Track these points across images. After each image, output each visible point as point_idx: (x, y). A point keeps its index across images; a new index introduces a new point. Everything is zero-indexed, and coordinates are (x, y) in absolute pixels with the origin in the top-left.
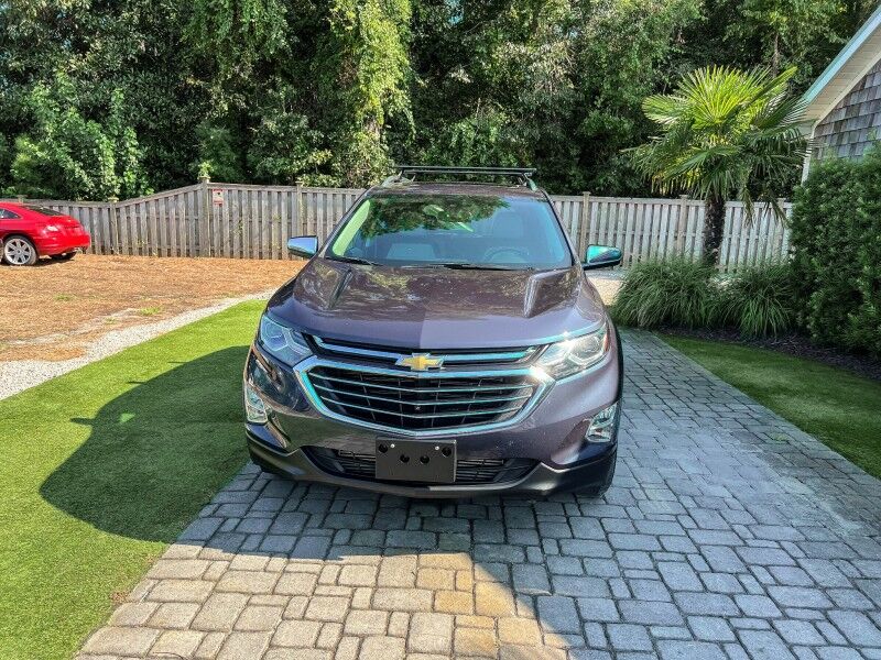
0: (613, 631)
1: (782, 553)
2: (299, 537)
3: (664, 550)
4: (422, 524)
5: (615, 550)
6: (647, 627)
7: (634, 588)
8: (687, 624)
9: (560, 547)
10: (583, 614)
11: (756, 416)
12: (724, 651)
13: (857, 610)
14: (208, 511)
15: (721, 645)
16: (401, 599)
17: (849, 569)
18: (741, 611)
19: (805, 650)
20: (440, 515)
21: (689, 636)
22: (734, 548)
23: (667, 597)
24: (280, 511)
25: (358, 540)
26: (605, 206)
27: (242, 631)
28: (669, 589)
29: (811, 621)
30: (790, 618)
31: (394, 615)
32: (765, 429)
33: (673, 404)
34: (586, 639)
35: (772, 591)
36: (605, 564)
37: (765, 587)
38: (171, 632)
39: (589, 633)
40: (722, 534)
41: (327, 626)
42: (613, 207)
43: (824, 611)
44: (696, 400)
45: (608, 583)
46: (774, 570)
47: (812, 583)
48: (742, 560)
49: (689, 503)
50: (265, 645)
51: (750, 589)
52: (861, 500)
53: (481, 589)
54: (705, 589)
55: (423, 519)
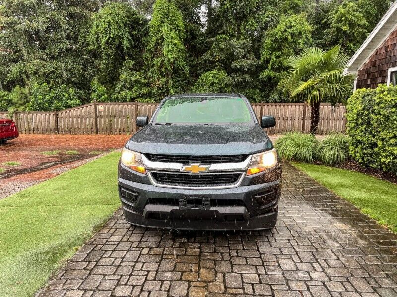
0: (256, 287)
1: (333, 254)
2: (127, 251)
3: (282, 254)
5: (261, 254)
6: (271, 285)
7: (267, 270)
8: (287, 284)
9: (237, 254)
10: (244, 280)
12: (302, 294)
14: (89, 242)
15: (301, 291)
16: (167, 276)
18: (311, 278)
19: (337, 293)
21: (288, 288)
22: (312, 253)
23: (281, 273)
24: (120, 241)
25: (152, 252)
26: (270, 107)
27: (101, 290)
28: (282, 270)
29: (341, 282)
30: (332, 281)
31: (165, 282)
36: (256, 260)
37: (323, 268)
38: (71, 291)
39: (245, 288)
41: (136, 287)
43: (347, 278)
45: (256, 267)
46: (328, 261)
48: (314, 257)
51: (316, 268)
53: (202, 271)
54: (298, 269)
55: (180, 243)
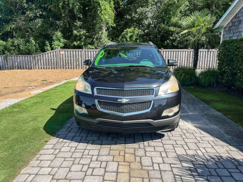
0: (161, 165)
1: (209, 144)
3: (177, 144)
4: (112, 139)
5: (163, 144)
6: (170, 164)
7: (168, 154)
8: (181, 163)
9: (149, 144)
10: (153, 161)
11: (206, 108)
12: (191, 171)
16: (104, 158)
17: (227, 148)
18: (196, 160)
19: (212, 170)
20: (117, 136)
21: (181, 166)
22: (196, 143)
23: (176, 156)
24: (74, 136)
25: (94, 143)
26: (167, 52)
28: (177, 154)
29: (215, 162)
30: (209, 161)
31: (103, 162)
32: (208, 111)
34: (153, 168)
36: (160, 148)
37: (203, 153)
38: (43, 168)
39: (154, 166)
40: (193, 140)
41: (85, 166)
42: (170, 52)
43: (219, 159)
45: (161, 153)
46: (206, 149)
47: (216, 152)
48: (198, 146)
49: (185, 131)
50: (68, 171)
51: (199, 154)
52: (232, 130)
53: (126, 155)
54: (187, 154)
55: (112, 137)
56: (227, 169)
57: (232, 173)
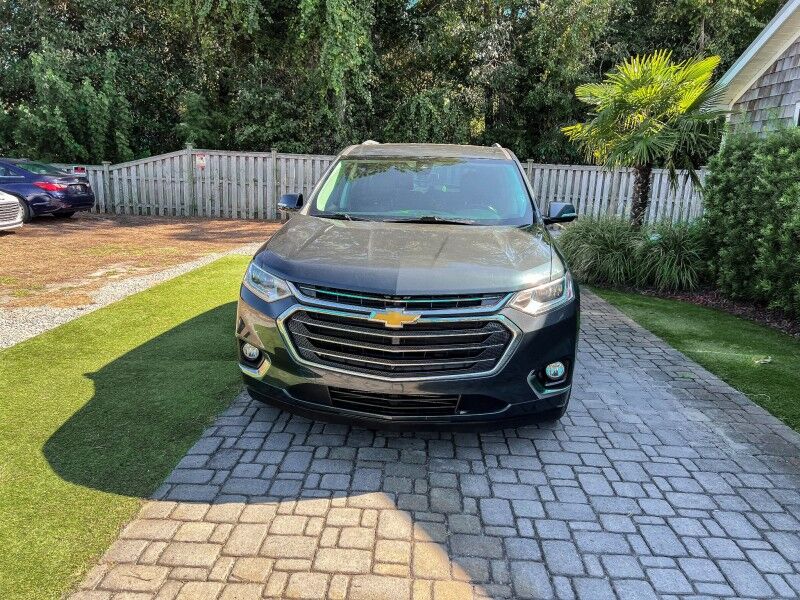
0: (540, 525)
1: (680, 467)
2: (286, 452)
3: (584, 464)
4: (387, 442)
5: (544, 464)
6: (567, 522)
7: (558, 493)
8: (598, 520)
9: (499, 462)
10: (516, 512)
11: (669, 358)
12: (627, 540)
13: (736, 511)
14: (210, 432)
15: (625, 535)
16: (371, 499)
17: (734, 481)
18: (642, 510)
19: (691, 540)
20: (401, 436)
21: (600, 528)
22: (640, 463)
23: (585, 500)
24: (270, 432)
25: (334, 455)
26: (546, 172)
27: (245, 523)
28: (586, 494)
29: (698, 519)
30: (682, 516)
31: (366, 511)
32: (676, 368)
33: (599, 347)
34: (518, 530)
35: (670, 496)
36: (535, 475)
37: (663, 493)
38: (188, 524)
39: (520, 526)
40: (632, 453)
41: (313, 520)
42: (554, 173)
43: (710, 511)
44: (617, 344)
45: (537, 489)
46: (672, 481)
47: (701, 490)
48: (646, 472)
49: (607, 428)
50: (265, 533)
51: (651, 494)
52: (750, 426)
53: (435, 493)
54: (615, 494)
55: (387, 439)
56: (735, 540)
57: (747, 552)
